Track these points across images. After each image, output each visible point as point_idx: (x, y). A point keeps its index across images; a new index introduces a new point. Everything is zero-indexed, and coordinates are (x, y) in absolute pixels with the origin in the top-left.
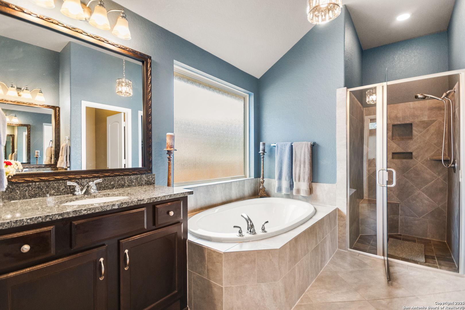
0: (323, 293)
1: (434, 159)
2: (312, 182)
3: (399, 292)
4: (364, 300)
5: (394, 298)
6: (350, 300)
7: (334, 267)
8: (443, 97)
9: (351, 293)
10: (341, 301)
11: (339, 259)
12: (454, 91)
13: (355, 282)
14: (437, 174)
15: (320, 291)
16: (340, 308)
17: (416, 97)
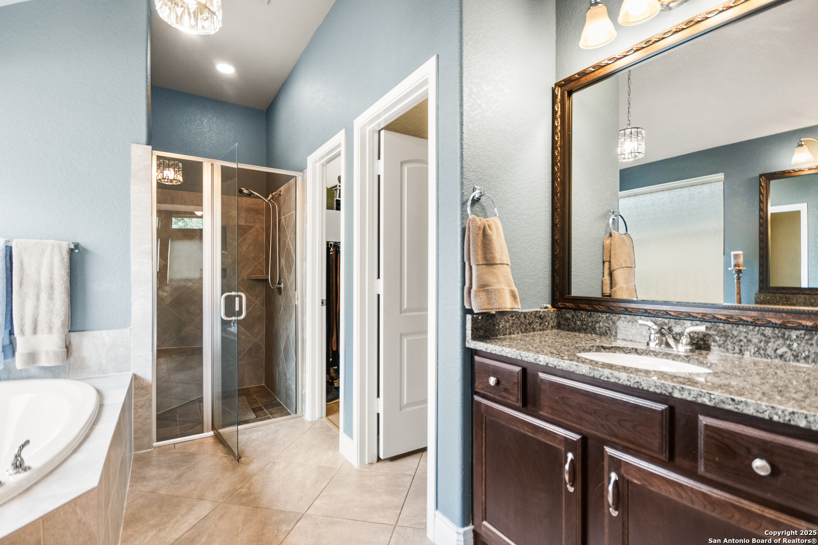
0: (152, 538)
1: (252, 278)
2: (70, 331)
3: (254, 467)
4: (219, 504)
5: (251, 478)
6: (200, 519)
7: (144, 486)
8: (269, 198)
9: (196, 508)
10: (189, 528)
11: (145, 469)
12: (280, 194)
13: (193, 488)
14: (255, 297)
15: (145, 538)
16: (193, 540)
17: (241, 191)
